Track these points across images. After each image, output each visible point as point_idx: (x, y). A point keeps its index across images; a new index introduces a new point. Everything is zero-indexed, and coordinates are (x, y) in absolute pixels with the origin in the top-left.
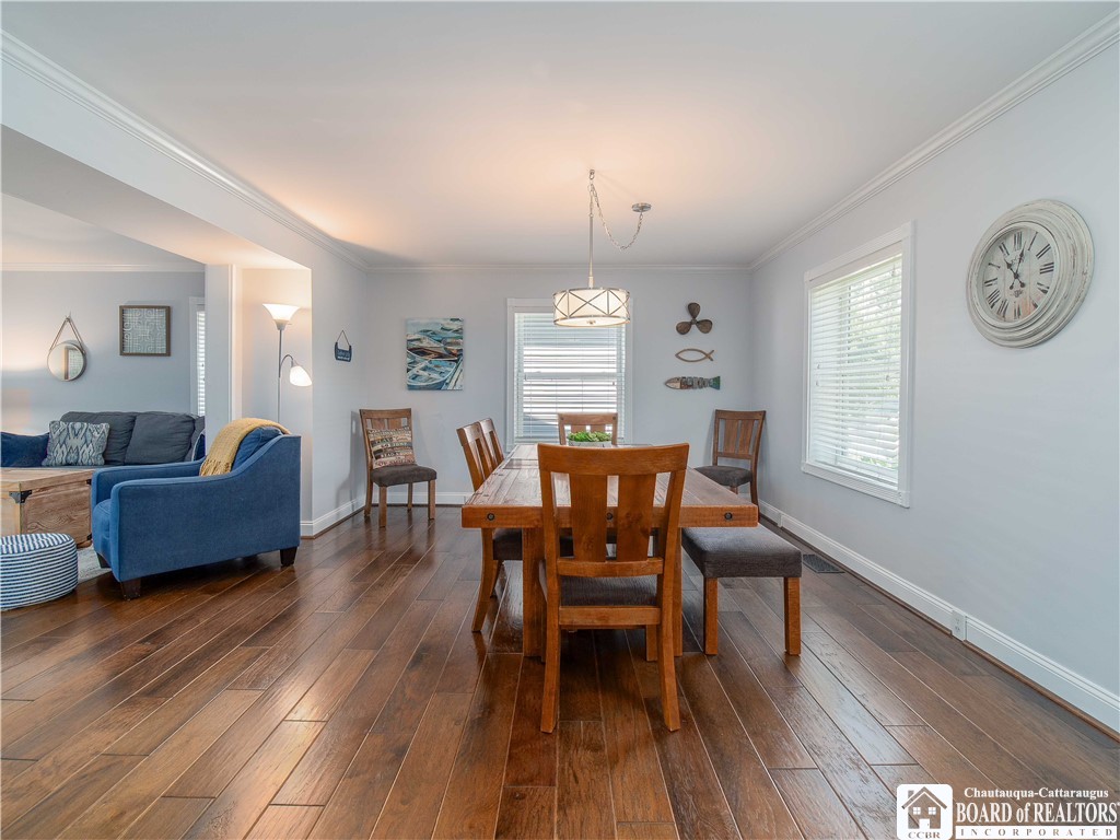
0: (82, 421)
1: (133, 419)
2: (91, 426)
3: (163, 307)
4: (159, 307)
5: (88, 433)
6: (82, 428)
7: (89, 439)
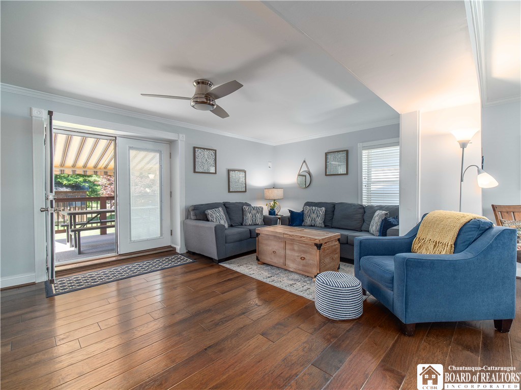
0: (315, 206)
1: (334, 206)
2: (319, 209)
3: (344, 151)
4: (343, 151)
5: (318, 212)
6: (315, 210)
7: (318, 214)
